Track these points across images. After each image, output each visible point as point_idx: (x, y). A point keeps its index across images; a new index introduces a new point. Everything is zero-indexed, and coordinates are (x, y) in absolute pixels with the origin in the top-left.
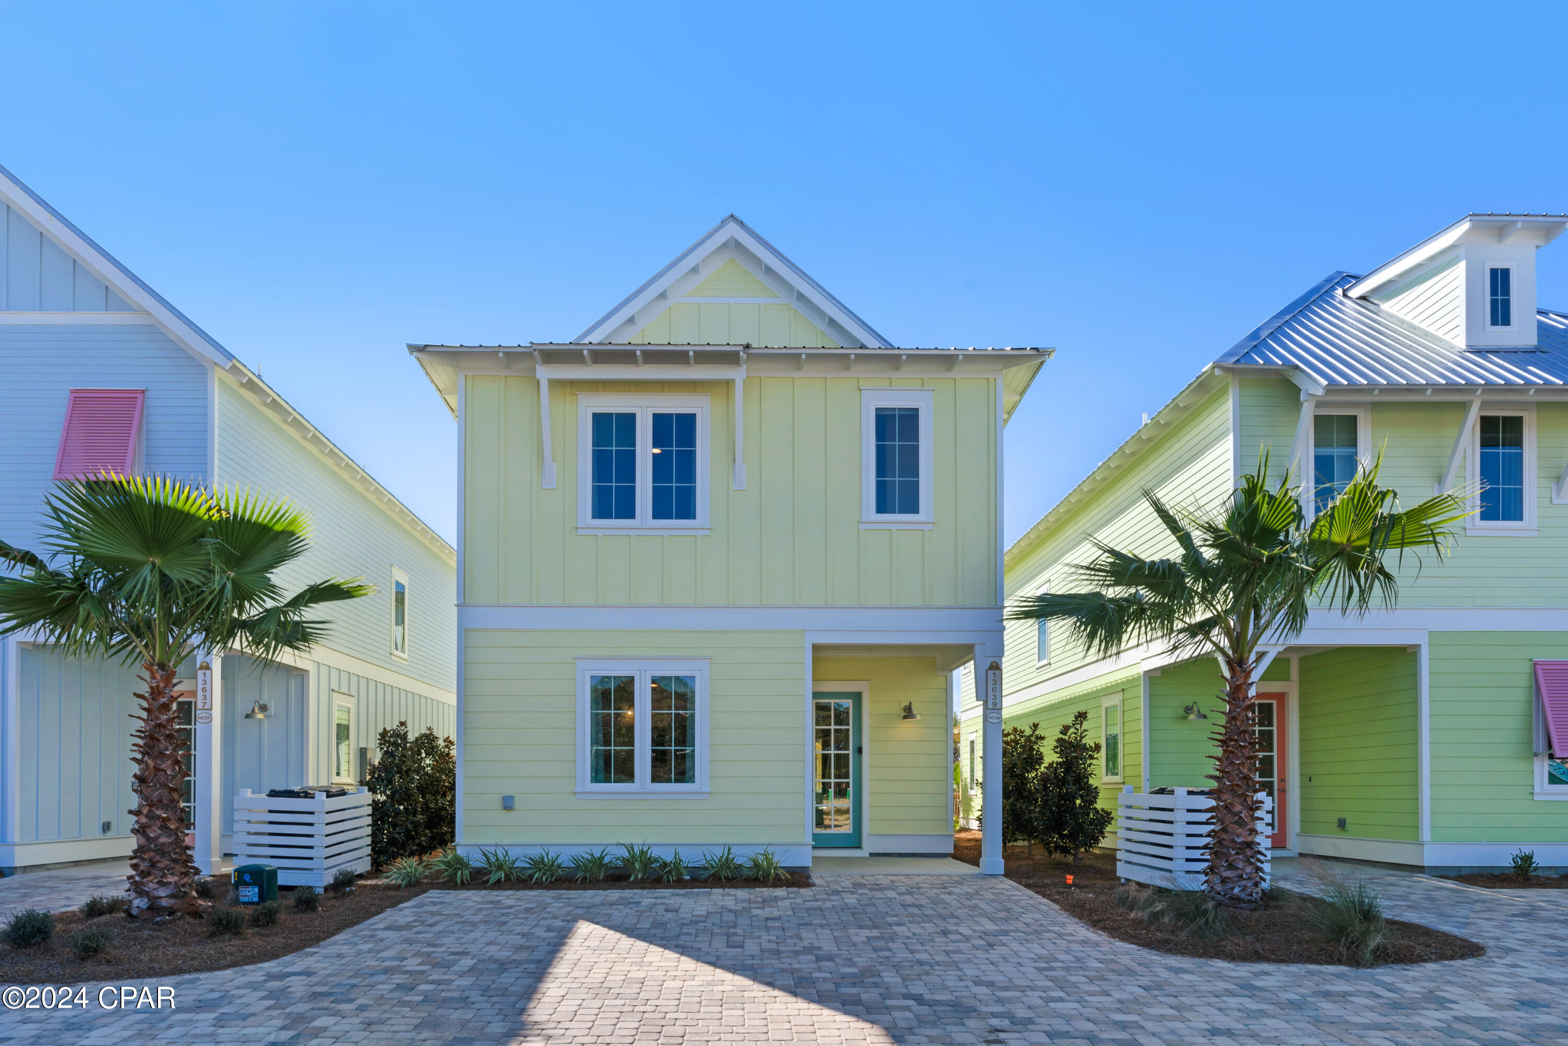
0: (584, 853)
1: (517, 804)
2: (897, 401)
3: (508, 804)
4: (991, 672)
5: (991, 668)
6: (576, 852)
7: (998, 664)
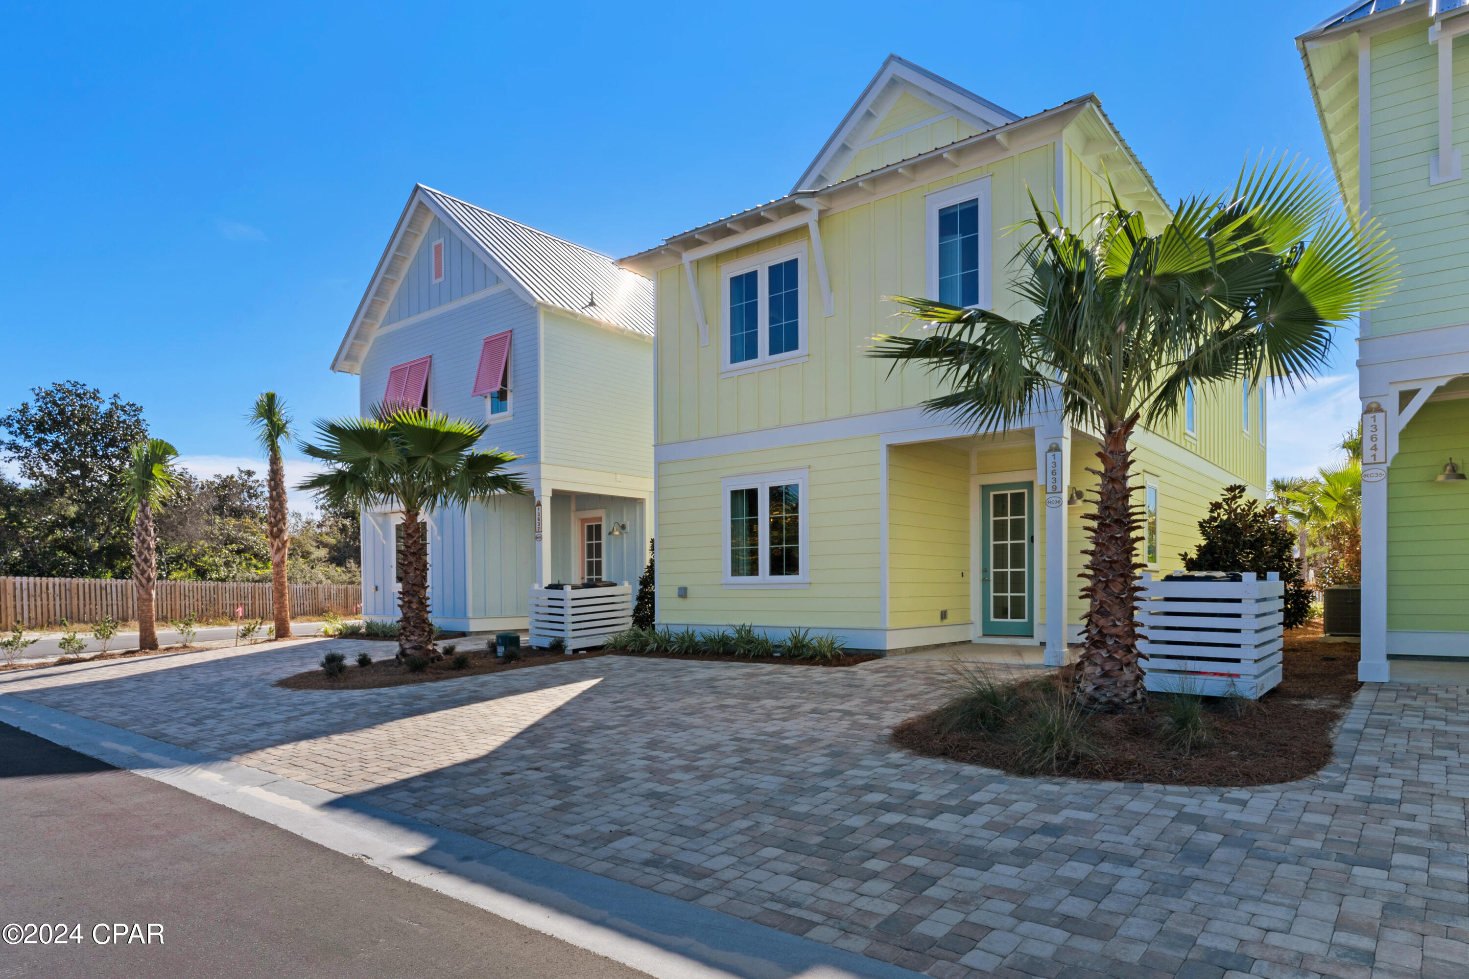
0: (714, 632)
1: (690, 593)
2: (956, 198)
3: (683, 593)
4: (1050, 455)
5: (1050, 450)
6: (705, 631)
7: (1057, 445)
